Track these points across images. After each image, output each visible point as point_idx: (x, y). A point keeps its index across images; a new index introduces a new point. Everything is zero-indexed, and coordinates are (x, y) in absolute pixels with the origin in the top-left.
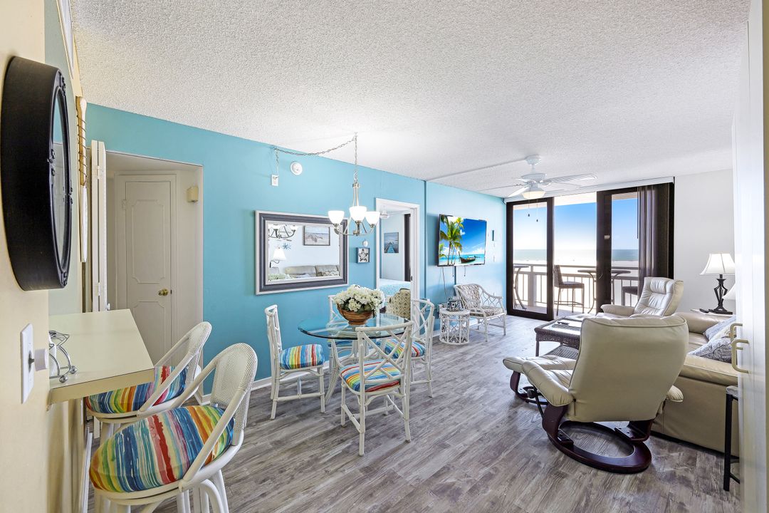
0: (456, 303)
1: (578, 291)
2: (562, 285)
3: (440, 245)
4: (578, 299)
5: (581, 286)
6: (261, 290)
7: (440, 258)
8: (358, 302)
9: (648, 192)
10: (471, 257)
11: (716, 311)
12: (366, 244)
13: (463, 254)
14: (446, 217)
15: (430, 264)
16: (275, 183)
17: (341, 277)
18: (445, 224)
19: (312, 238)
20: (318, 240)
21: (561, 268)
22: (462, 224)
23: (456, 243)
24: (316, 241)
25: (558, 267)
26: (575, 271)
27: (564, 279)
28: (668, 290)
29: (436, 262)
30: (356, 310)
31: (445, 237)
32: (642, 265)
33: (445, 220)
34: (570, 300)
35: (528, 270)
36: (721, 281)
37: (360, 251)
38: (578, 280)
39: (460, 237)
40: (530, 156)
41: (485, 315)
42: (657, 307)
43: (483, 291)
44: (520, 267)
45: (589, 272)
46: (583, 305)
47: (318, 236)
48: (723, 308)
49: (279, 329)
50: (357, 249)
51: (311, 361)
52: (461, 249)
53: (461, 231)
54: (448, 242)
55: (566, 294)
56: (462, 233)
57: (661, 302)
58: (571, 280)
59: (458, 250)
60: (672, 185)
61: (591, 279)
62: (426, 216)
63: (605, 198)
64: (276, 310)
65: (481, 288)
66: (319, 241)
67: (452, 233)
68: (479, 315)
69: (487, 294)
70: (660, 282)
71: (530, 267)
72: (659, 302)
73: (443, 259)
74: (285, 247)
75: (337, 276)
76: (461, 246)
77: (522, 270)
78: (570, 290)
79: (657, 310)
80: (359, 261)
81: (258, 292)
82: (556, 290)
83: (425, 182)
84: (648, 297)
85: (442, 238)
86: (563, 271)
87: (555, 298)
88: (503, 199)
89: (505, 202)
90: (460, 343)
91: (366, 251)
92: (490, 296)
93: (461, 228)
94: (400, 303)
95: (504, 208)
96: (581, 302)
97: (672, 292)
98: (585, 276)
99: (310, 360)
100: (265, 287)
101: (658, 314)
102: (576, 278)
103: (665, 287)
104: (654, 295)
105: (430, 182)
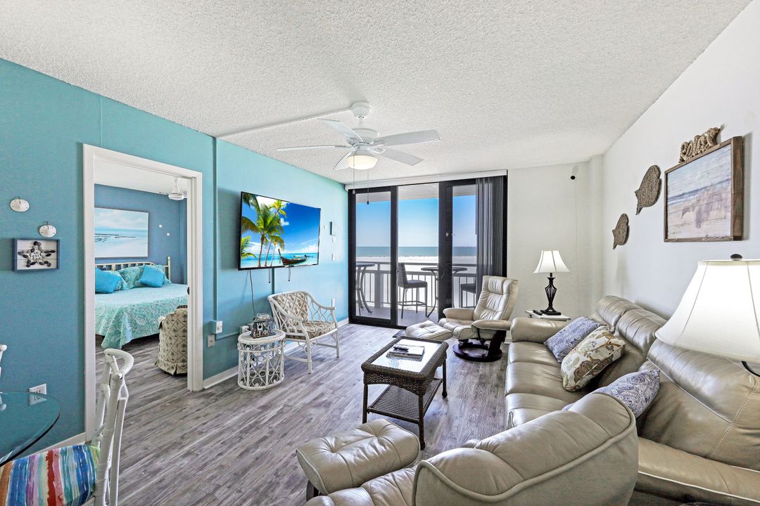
0: (265, 324)
1: (422, 290)
2: (407, 285)
3: (243, 239)
4: (422, 299)
5: (424, 285)
7: (242, 258)
9: (486, 185)
10: (299, 257)
11: (546, 312)
13: (287, 252)
14: (254, 196)
15: (224, 267)
18: (253, 208)
21: (406, 266)
22: (284, 209)
23: (273, 237)
25: (402, 265)
26: (418, 269)
27: (409, 278)
28: (505, 290)
29: (236, 264)
31: (252, 227)
32: (480, 263)
33: (251, 201)
34: (415, 299)
35: (375, 268)
36: (551, 280)
37: (26, 245)
38: (422, 278)
39: (281, 228)
40: (356, 102)
41: (308, 337)
42: (495, 308)
43: (313, 301)
44: (365, 266)
45: (432, 270)
46: (426, 304)
48: (552, 309)
50: (14, 242)
52: (282, 246)
53: (282, 220)
54: (259, 235)
55: (410, 294)
56: (283, 223)
57: (499, 302)
58: (415, 278)
59: (278, 247)
60: (505, 178)
61: (434, 277)
62: (218, 194)
63: (446, 190)
65: (310, 296)
67: (265, 222)
68: (300, 337)
69: (317, 304)
70: (497, 280)
71: (376, 265)
72: (497, 302)
73: (249, 258)
76: (282, 242)
77: (368, 268)
78: (415, 289)
79: (495, 312)
80: (21, 268)
82: (400, 290)
83: (214, 139)
84: (486, 297)
85: (247, 228)
86: (408, 268)
87: (400, 298)
88: (344, 186)
89: (347, 189)
90: (267, 386)
91: (48, 247)
92: (320, 307)
93: (282, 216)
94: (175, 331)
95: (346, 196)
96: (424, 301)
97: (509, 292)
98: (428, 274)
101: (496, 317)
102: (420, 276)
103: (502, 288)
104: (492, 296)
105: (222, 138)
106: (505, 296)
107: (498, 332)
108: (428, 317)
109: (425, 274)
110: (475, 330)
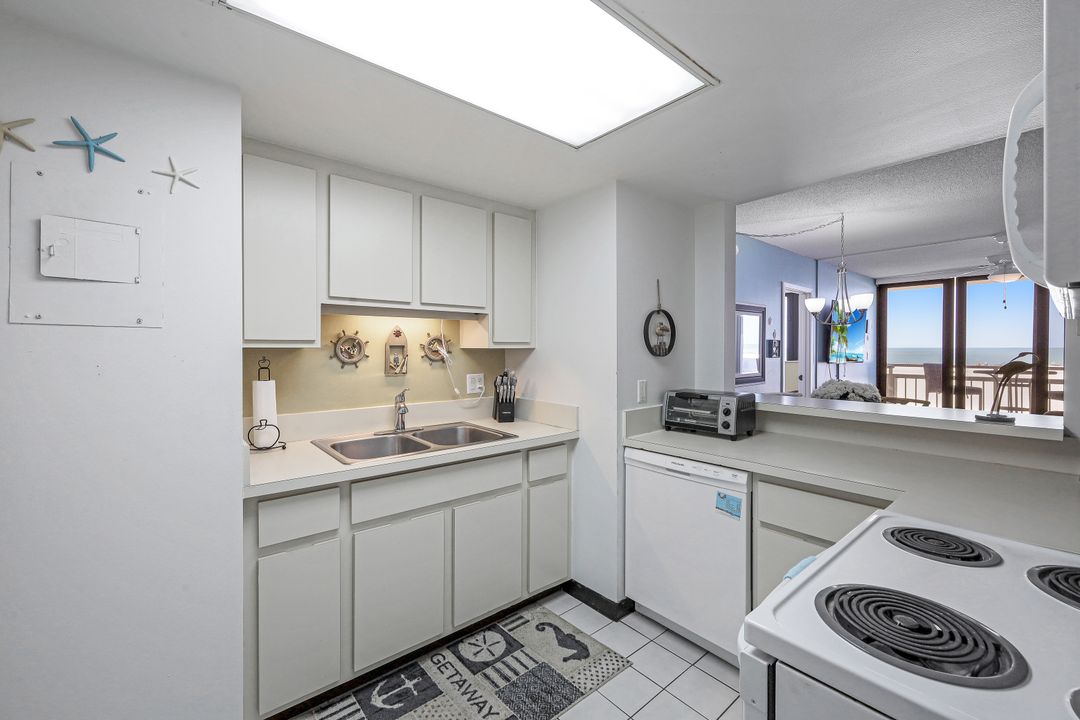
5: (978, 391)
15: (820, 361)
17: (760, 374)
29: (826, 359)
38: (977, 384)
39: (847, 329)
52: (847, 346)
56: (849, 326)
73: (832, 357)
76: (847, 342)
80: (773, 356)
83: (817, 261)
88: (875, 280)
89: (878, 283)
102: (973, 382)
105: (823, 260)
109: (983, 379)
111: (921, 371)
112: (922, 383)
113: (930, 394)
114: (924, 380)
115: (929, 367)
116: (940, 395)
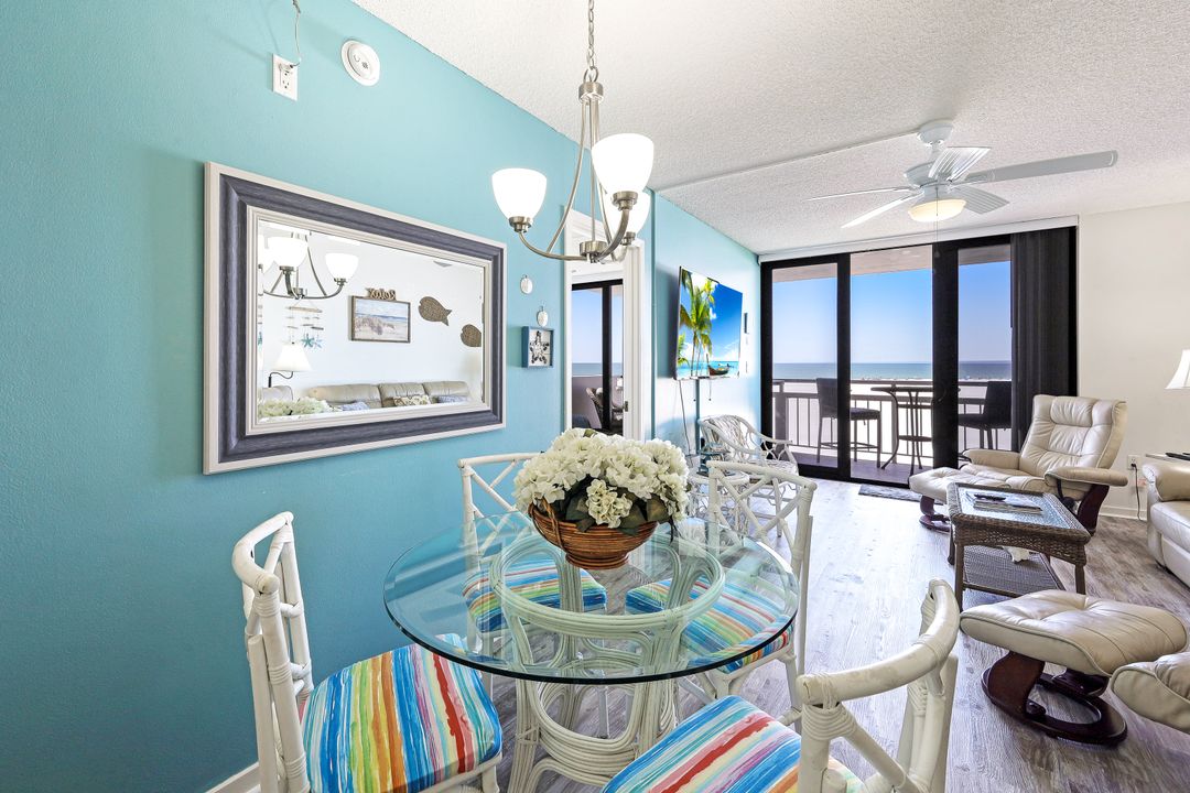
1: (873, 423)
3: (678, 337)
5: (876, 415)
6: (226, 455)
7: (678, 363)
8: (621, 491)
12: (545, 321)
13: (712, 358)
14: (689, 274)
15: (660, 375)
16: (288, 85)
17: (487, 407)
18: (688, 291)
19: (372, 326)
20: (385, 329)
22: (713, 294)
23: (702, 335)
24: (379, 331)
28: (1097, 420)
29: (671, 372)
30: (614, 523)
33: (687, 282)
37: (532, 336)
38: (874, 406)
39: (710, 323)
42: (1073, 451)
43: (750, 430)
46: (879, 447)
47: (384, 321)
49: (298, 609)
50: (525, 331)
51: (453, 758)
52: (710, 349)
53: (711, 311)
54: (692, 333)
55: (861, 430)
56: (713, 316)
58: (862, 405)
59: (706, 350)
62: (656, 272)
63: (946, 255)
64: (288, 536)
66: (387, 333)
67: (697, 313)
69: (757, 436)
70: (1075, 403)
73: (683, 367)
74: (308, 342)
75: (477, 402)
76: (709, 343)
79: (1075, 455)
80: (530, 364)
81: (214, 464)
83: (653, 193)
85: (682, 321)
88: (757, 257)
89: (760, 261)
91: (545, 338)
92: (762, 440)
93: (711, 306)
97: (1108, 422)
99: (448, 756)
100: (240, 443)
102: (871, 402)
103: (1090, 413)
104: (1059, 429)
105: (662, 192)
106: (1097, 429)
107: (1094, 486)
108: (883, 468)
109: (881, 399)
110: (1052, 483)
111: (813, 388)
112: (815, 403)
113: (824, 419)
114: (817, 400)
115: (822, 383)
116: (835, 421)
